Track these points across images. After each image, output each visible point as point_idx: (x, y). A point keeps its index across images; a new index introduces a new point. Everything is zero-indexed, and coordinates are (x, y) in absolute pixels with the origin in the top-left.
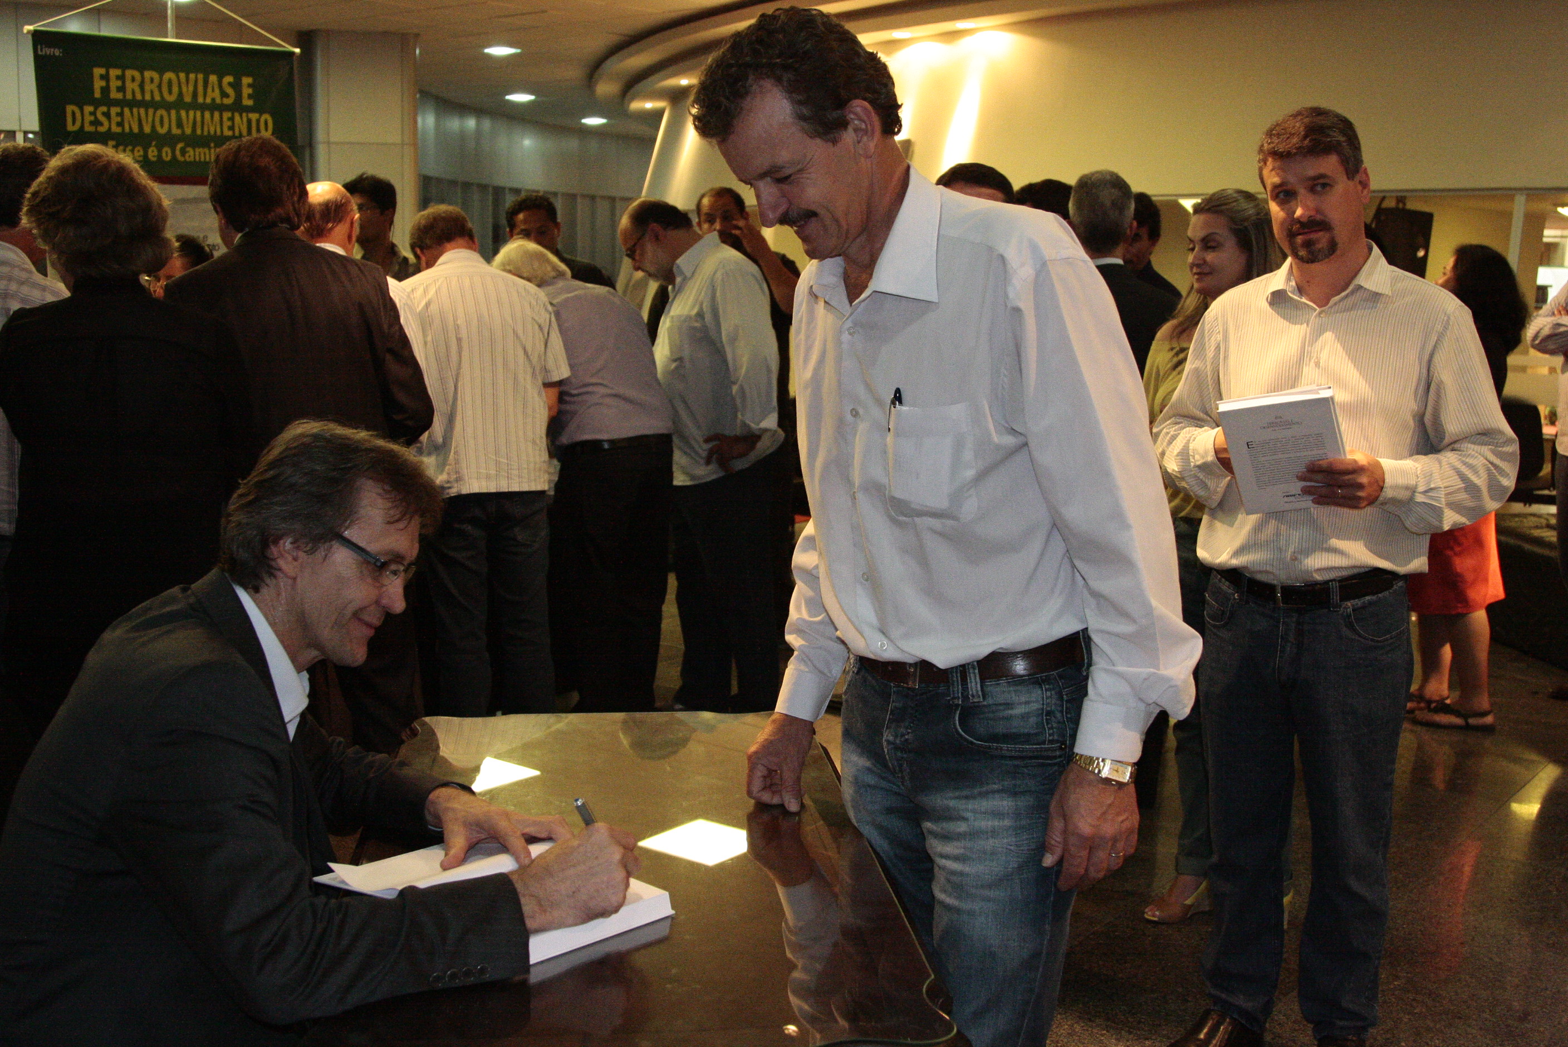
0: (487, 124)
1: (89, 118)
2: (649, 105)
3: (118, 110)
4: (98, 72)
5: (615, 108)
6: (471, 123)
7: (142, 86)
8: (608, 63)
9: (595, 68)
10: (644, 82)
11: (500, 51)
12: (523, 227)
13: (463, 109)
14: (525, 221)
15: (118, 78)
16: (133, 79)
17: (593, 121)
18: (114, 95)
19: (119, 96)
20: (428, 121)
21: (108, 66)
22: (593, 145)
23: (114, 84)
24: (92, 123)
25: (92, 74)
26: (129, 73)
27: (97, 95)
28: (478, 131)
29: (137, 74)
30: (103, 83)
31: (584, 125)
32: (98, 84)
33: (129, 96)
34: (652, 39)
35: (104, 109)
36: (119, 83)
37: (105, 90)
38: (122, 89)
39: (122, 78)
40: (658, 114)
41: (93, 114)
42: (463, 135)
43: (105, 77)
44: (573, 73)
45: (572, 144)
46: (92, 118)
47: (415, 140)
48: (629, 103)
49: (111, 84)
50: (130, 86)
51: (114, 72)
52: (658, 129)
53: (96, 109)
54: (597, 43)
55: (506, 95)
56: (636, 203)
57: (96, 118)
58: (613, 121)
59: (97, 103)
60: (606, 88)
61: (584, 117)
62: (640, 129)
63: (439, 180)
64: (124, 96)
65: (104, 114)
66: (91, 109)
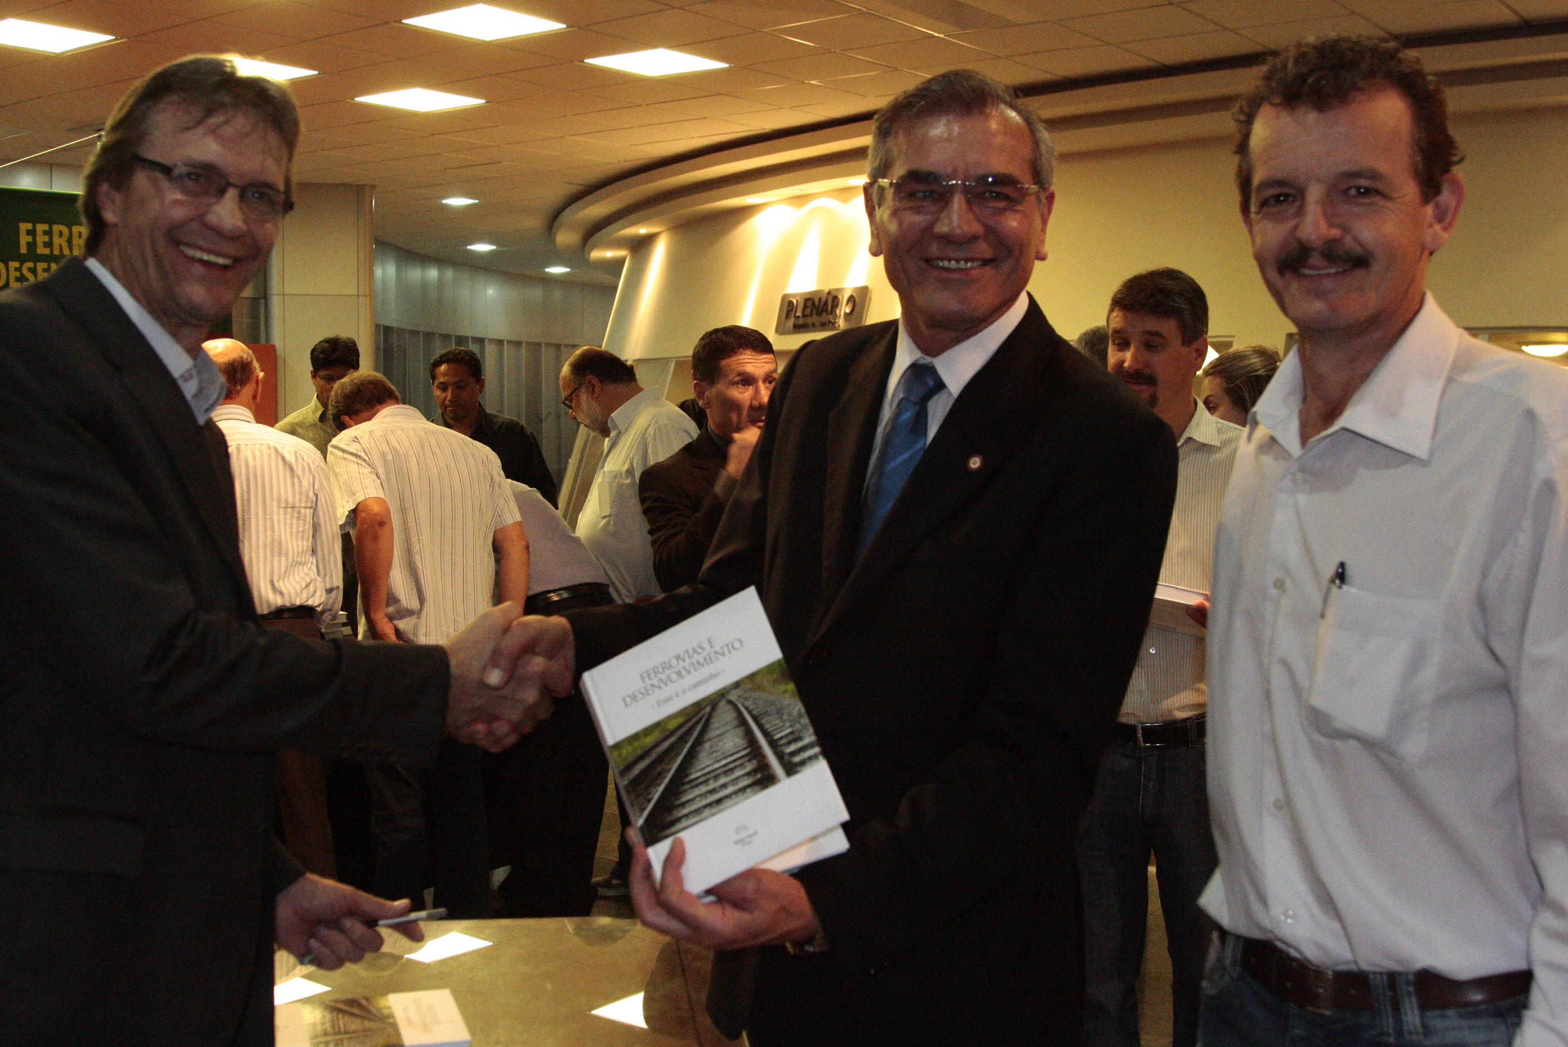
0: (449, 274)
1: (14, 274)
2: (609, 254)
3: (45, 265)
4: (24, 227)
5: (577, 256)
6: (433, 273)
7: (70, 241)
8: (567, 212)
9: (554, 218)
10: (604, 231)
11: (457, 202)
12: (442, 380)
13: (424, 259)
14: (444, 374)
15: (45, 233)
16: (61, 234)
17: (557, 270)
18: (41, 250)
19: (47, 251)
20: (386, 272)
21: (34, 221)
22: (558, 294)
23: (41, 239)
24: (17, 279)
25: (18, 229)
26: (56, 228)
27: (23, 250)
28: (441, 283)
29: (65, 229)
30: (30, 239)
31: (549, 274)
32: (24, 239)
33: (56, 252)
34: (609, 189)
35: (31, 265)
36: (46, 238)
37: (32, 246)
38: (49, 244)
39: (49, 233)
40: (619, 263)
41: (19, 269)
42: (424, 286)
43: (32, 233)
44: (533, 223)
45: (536, 293)
46: (18, 274)
47: (371, 292)
48: (589, 255)
49: (38, 239)
50: (57, 241)
51: (41, 228)
52: (619, 278)
53: (22, 264)
54: (555, 193)
55: (467, 245)
56: (578, 352)
57: (21, 273)
58: (576, 271)
59: (22, 259)
60: (566, 238)
61: (548, 266)
62: (604, 278)
63: (400, 330)
64: (52, 251)
65: (29, 269)
66: (17, 264)
